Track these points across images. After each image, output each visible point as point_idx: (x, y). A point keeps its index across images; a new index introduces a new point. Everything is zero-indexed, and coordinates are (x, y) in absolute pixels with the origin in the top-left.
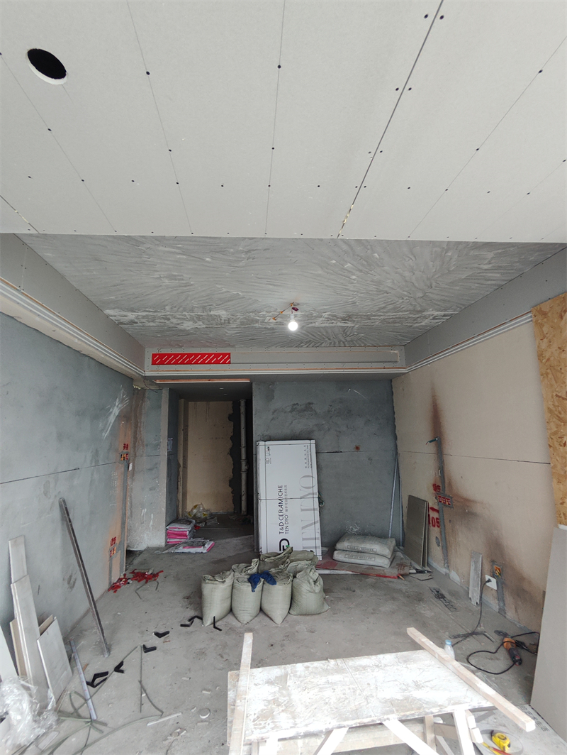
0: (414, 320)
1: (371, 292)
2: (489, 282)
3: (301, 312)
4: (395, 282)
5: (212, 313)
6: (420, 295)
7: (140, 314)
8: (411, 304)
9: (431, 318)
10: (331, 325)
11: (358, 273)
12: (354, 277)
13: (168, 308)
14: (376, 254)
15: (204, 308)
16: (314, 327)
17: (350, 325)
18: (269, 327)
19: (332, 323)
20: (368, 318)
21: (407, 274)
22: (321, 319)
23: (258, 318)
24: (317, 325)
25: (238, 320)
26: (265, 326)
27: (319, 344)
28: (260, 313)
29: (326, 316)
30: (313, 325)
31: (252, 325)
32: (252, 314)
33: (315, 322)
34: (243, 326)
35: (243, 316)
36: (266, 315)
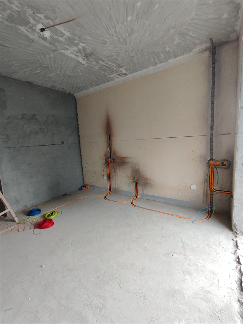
0: (111, 72)
1: (121, 39)
3: (71, 33)
4: (137, 37)
8: (123, 60)
10: (75, 57)
11: (135, 15)
12: (129, 18)
16: (63, 54)
17: (84, 62)
18: (31, 36)
19: (77, 56)
20: (98, 60)
21: (147, 34)
22: (75, 48)
23: (31, 20)
24: (68, 53)
25: (8, 12)
26: (28, 34)
27: (51, 72)
28: (39, 15)
29: (80, 47)
30: (65, 52)
31: (18, 26)
32: (30, 11)
33: (68, 49)
34: (6, 23)
35: (18, 7)
36: (41, 21)
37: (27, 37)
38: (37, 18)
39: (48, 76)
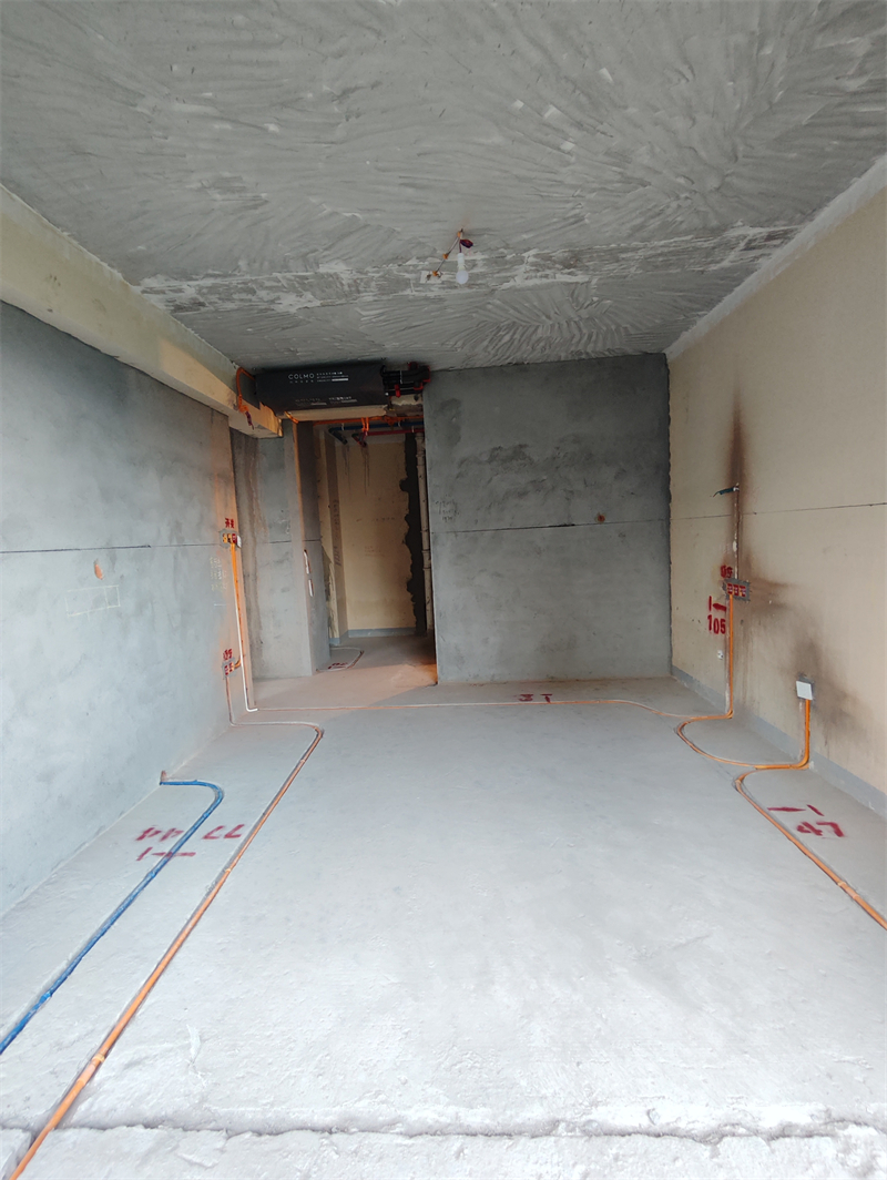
0: (706, 257)
1: (609, 187)
2: (864, 132)
3: (483, 252)
4: (658, 150)
5: (323, 269)
6: (713, 182)
7: (201, 283)
8: (697, 212)
9: (742, 245)
10: (545, 281)
11: (573, 132)
12: (568, 146)
13: (242, 264)
14: (605, 72)
15: (304, 257)
16: (513, 290)
17: (580, 278)
18: (431, 295)
19: (546, 276)
20: (613, 255)
21: (680, 123)
22: (523, 268)
23: (407, 276)
24: (519, 282)
25: (373, 284)
26: (423, 294)
27: (532, 329)
28: (408, 263)
29: (531, 259)
30: (511, 283)
31: (400, 293)
32: (393, 267)
33: (513, 277)
34: (385, 298)
35: (378, 272)
36: (420, 267)
37: (426, 299)
38: (411, 268)
39: (534, 338)
